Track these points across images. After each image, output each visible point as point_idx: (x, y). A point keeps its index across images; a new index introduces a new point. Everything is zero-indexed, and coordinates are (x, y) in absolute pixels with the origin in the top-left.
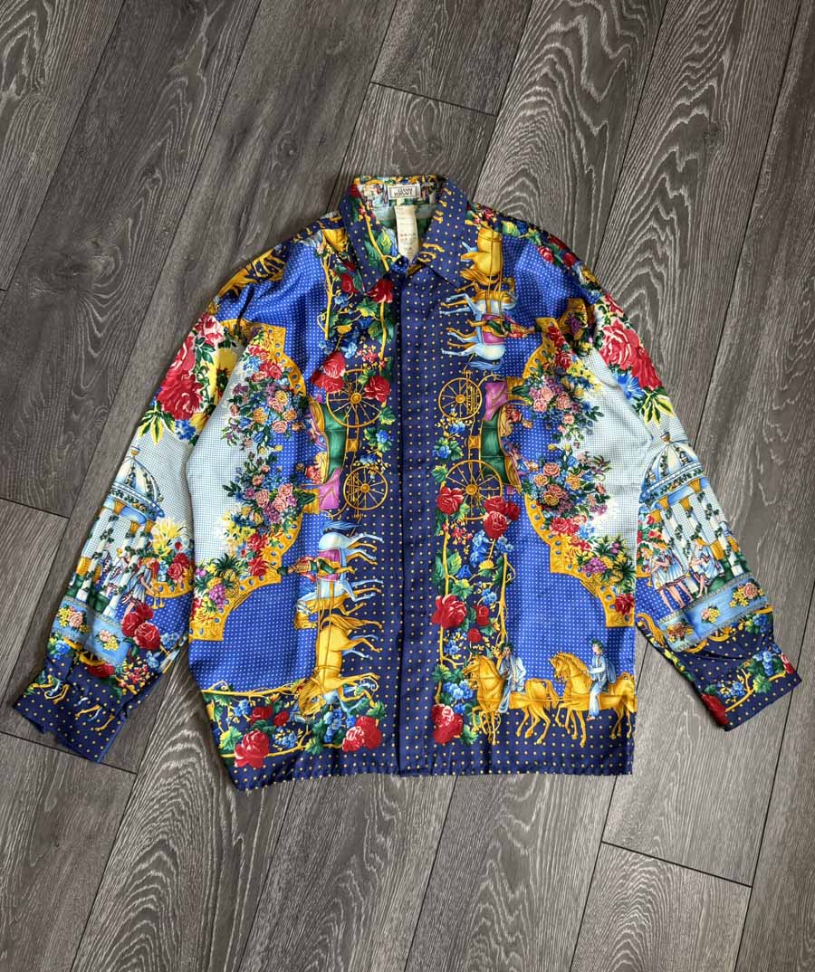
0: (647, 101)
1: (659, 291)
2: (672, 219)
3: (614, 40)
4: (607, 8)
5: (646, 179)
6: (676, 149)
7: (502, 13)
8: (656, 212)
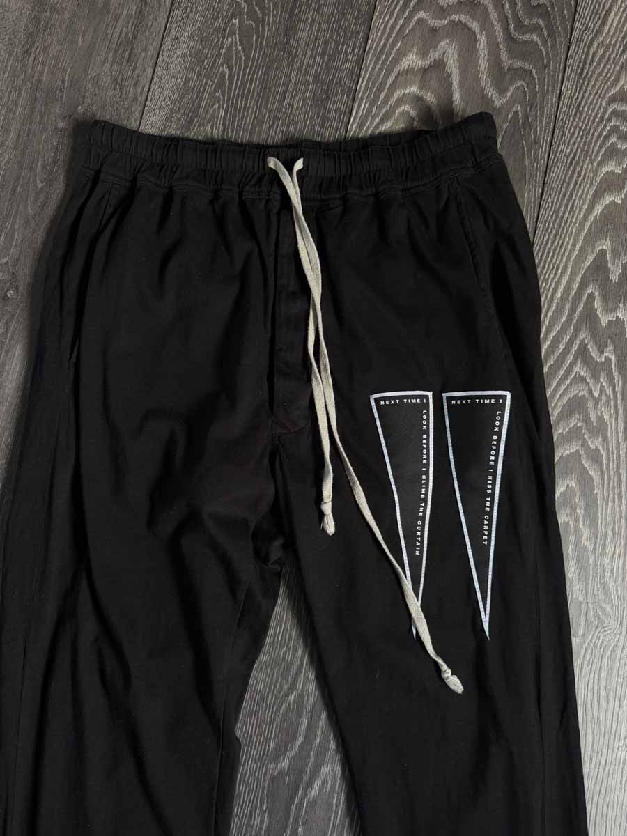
0: (557, 171)
1: (597, 480)
2: (608, 360)
3: (500, 76)
4: (486, 25)
5: (564, 299)
6: (606, 245)
7: (326, 43)
8: (583, 350)
